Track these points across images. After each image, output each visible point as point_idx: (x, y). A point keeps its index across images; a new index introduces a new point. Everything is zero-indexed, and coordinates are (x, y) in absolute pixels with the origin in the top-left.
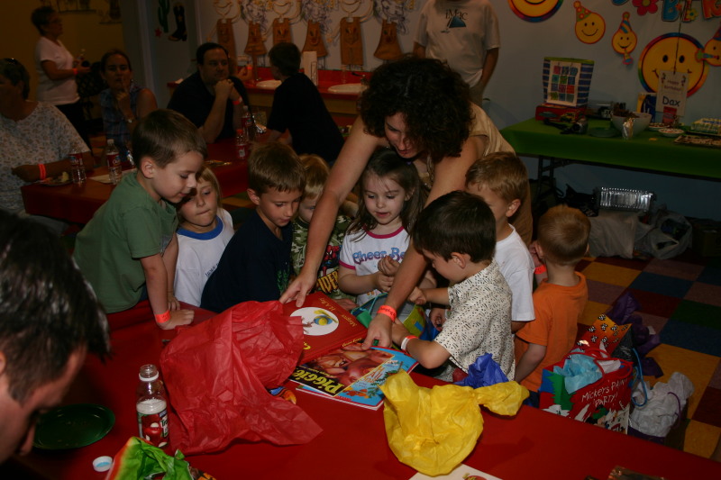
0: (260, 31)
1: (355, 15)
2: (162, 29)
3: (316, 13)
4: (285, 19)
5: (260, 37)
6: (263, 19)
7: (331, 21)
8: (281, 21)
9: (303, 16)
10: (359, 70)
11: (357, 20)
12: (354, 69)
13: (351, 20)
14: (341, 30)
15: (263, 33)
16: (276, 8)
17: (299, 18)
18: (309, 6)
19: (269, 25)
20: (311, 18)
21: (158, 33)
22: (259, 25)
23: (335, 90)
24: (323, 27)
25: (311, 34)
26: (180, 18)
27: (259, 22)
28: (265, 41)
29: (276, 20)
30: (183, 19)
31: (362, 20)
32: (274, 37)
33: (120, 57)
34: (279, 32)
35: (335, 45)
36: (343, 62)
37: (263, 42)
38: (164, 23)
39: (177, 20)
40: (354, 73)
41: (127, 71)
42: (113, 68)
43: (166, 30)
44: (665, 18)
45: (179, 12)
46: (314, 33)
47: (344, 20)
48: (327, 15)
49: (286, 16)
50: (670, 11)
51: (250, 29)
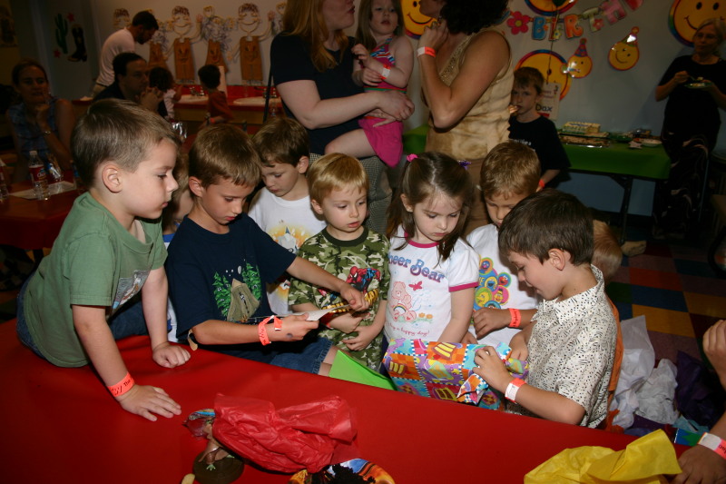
0: (160, 50)
1: (254, 34)
2: (60, 50)
3: (216, 33)
4: (186, 39)
5: (161, 56)
6: (164, 40)
7: (230, 40)
8: (182, 41)
9: (203, 36)
10: (260, 85)
11: (256, 39)
12: (254, 84)
13: (250, 39)
14: (241, 48)
15: (164, 53)
16: (176, 28)
17: (199, 38)
18: (209, 26)
19: (170, 44)
20: (211, 38)
21: (57, 54)
22: (160, 45)
23: (239, 102)
24: (223, 45)
25: (212, 52)
26: (79, 39)
27: (160, 42)
28: (167, 59)
29: (177, 40)
30: (83, 40)
31: (261, 39)
32: (175, 57)
33: (35, 68)
34: (180, 51)
35: (235, 62)
36: (244, 77)
37: (165, 61)
38: (63, 44)
39: (76, 42)
40: (255, 87)
41: (44, 85)
42: (29, 81)
43: (65, 52)
44: (535, 36)
45: (78, 33)
46: (215, 52)
47: (243, 40)
48: (227, 34)
49: (186, 36)
50: (538, 31)
51: (151, 49)
